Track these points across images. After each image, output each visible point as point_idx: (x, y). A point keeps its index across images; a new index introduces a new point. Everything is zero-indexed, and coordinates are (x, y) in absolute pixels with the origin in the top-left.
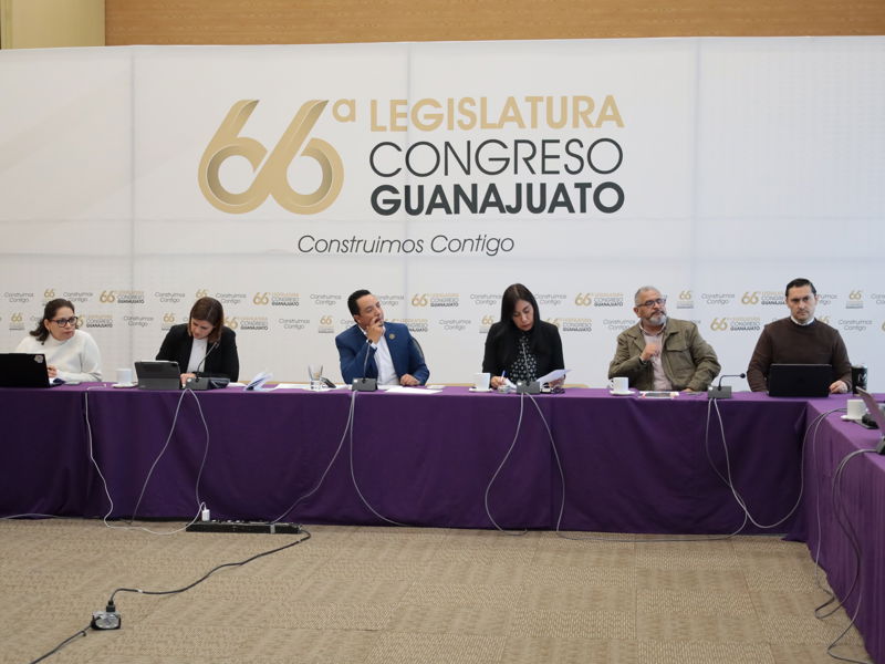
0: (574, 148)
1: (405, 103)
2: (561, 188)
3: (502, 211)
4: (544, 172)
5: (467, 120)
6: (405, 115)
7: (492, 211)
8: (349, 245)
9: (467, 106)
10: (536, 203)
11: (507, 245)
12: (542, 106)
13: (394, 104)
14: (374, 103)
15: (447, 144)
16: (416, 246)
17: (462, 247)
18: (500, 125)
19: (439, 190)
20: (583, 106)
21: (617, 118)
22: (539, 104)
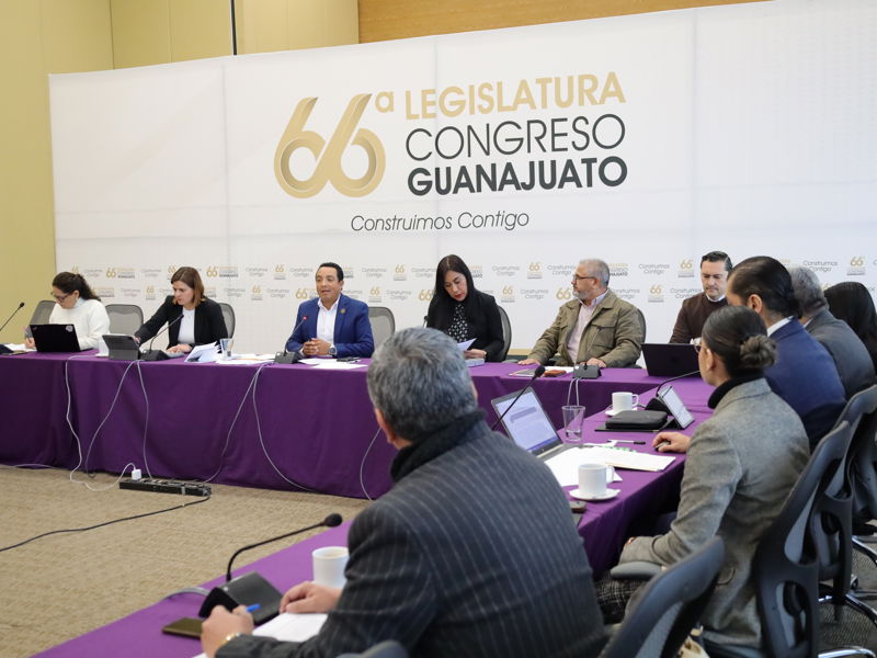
0: (580, 125)
1: (433, 92)
2: (570, 164)
3: (518, 188)
4: (554, 150)
5: (486, 105)
6: (433, 103)
7: (510, 188)
8: (391, 224)
9: (486, 91)
10: (548, 180)
11: (523, 220)
12: (551, 87)
13: (425, 93)
14: (408, 94)
15: (470, 128)
16: (446, 223)
17: (484, 223)
18: (514, 108)
19: (463, 170)
20: (588, 84)
21: (619, 94)
22: (548, 85)
